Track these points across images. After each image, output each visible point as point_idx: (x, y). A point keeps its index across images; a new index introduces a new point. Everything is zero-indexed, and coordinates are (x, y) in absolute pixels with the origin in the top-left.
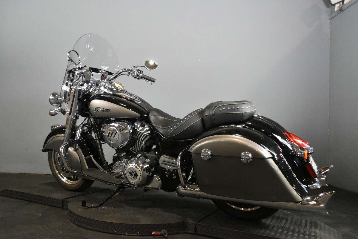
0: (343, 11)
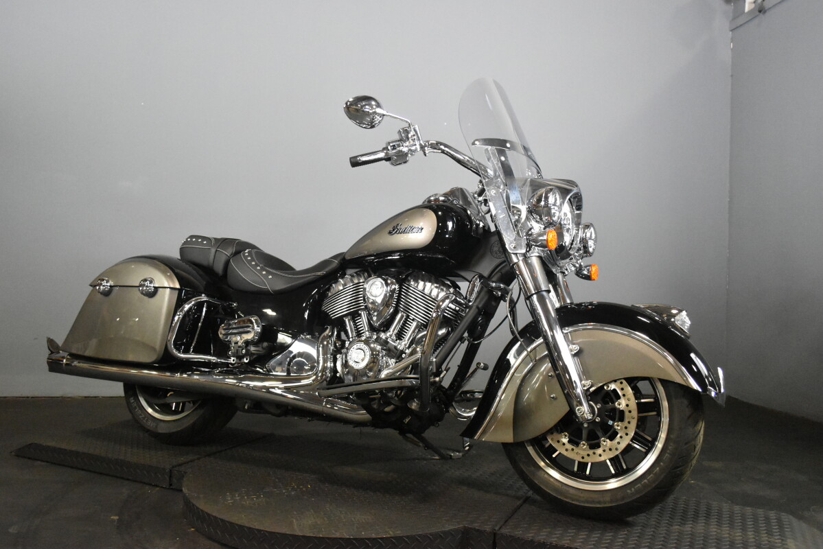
0: (765, 12)
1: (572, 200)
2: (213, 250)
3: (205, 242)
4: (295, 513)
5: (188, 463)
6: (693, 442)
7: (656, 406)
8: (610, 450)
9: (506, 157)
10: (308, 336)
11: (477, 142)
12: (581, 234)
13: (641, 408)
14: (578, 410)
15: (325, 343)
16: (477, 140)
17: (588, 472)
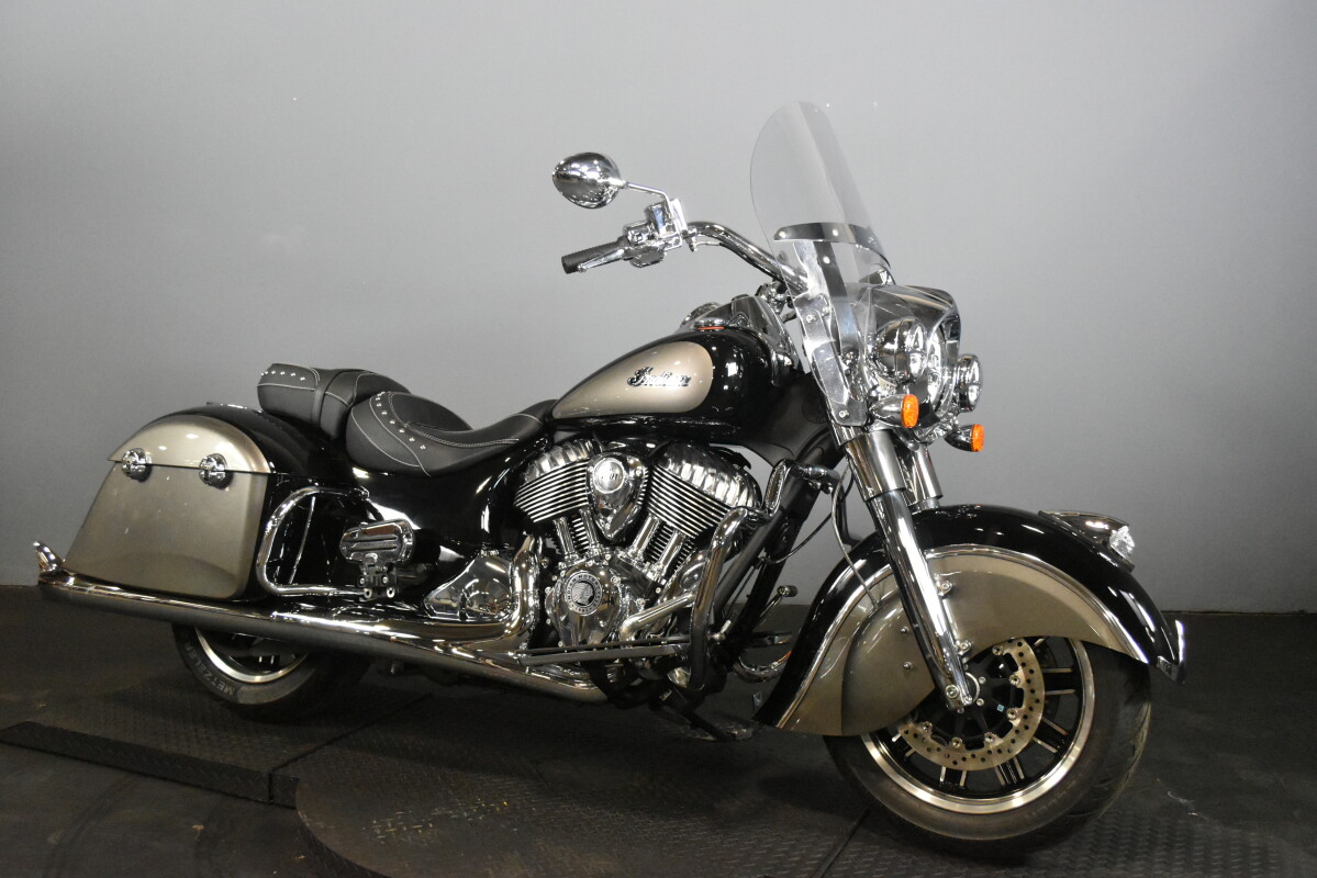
1: (944, 326)
2: (319, 394)
3: (303, 379)
4: (490, 857)
5: (296, 759)
6: (1131, 742)
7: (1074, 681)
8: (999, 751)
9: (832, 257)
10: (493, 552)
11: (782, 234)
12: (956, 377)
13: (1051, 681)
14: (950, 690)
15: (524, 566)
16: (782, 229)
17: (962, 784)
